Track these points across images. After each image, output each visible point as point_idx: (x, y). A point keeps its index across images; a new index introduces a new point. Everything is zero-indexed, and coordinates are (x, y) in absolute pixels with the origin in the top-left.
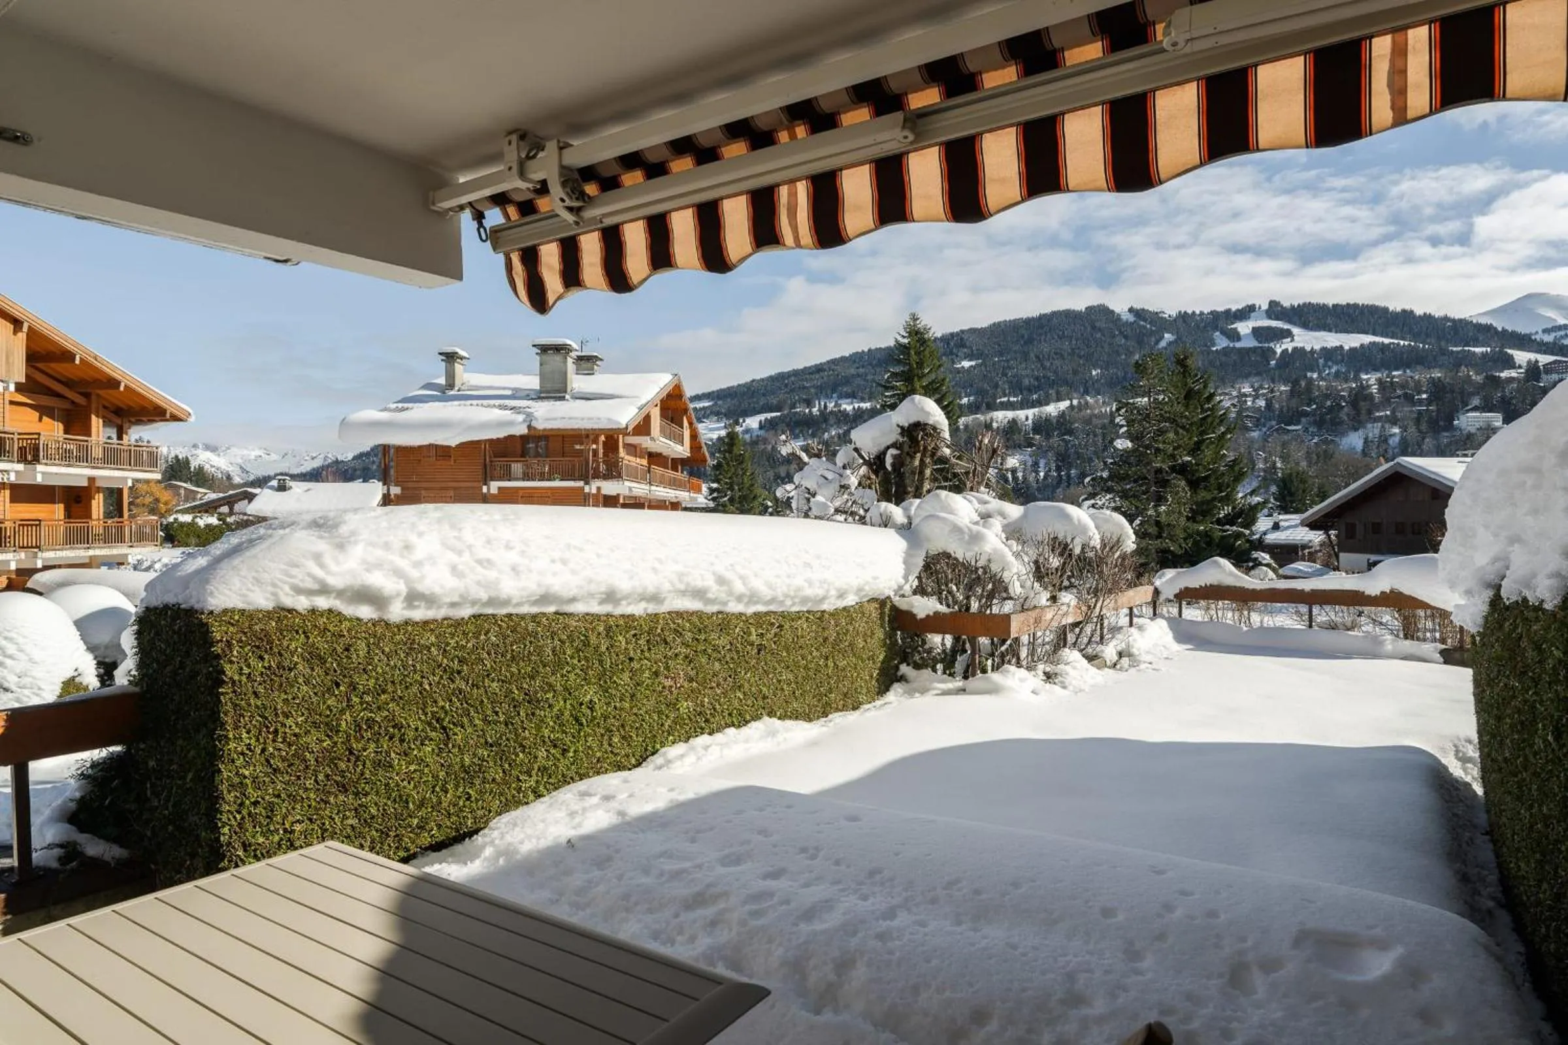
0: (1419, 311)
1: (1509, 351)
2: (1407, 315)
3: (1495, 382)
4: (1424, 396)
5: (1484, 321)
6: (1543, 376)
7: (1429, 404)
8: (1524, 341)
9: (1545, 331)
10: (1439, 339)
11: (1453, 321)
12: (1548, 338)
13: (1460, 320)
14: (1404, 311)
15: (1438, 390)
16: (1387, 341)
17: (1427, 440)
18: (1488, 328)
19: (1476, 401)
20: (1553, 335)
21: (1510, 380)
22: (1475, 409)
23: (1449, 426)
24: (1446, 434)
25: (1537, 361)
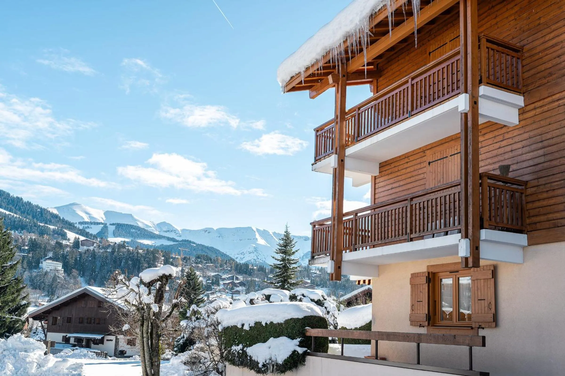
0: (25, 200)
1: (66, 231)
2: (19, 200)
3: (59, 245)
4: (26, 248)
5: (55, 212)
6: (81, 247)
7: (29, 252)
8: (71, 227)
9: (79, 223)
10: (33, 217)
11: (41, 209)
12: (81, 227)
13: (45, 209)
14: (18, 198)
15: (34, 245)
16: (7, 213)
17: (26, 273)
18: (56, 216)
19: (50, 255)
20: (83, 225)
21: (67, 246)
22: (50, 259)
23: (37, 266)
24: (35, 270)
25: (79, 238)
